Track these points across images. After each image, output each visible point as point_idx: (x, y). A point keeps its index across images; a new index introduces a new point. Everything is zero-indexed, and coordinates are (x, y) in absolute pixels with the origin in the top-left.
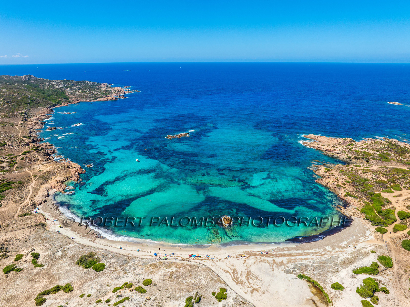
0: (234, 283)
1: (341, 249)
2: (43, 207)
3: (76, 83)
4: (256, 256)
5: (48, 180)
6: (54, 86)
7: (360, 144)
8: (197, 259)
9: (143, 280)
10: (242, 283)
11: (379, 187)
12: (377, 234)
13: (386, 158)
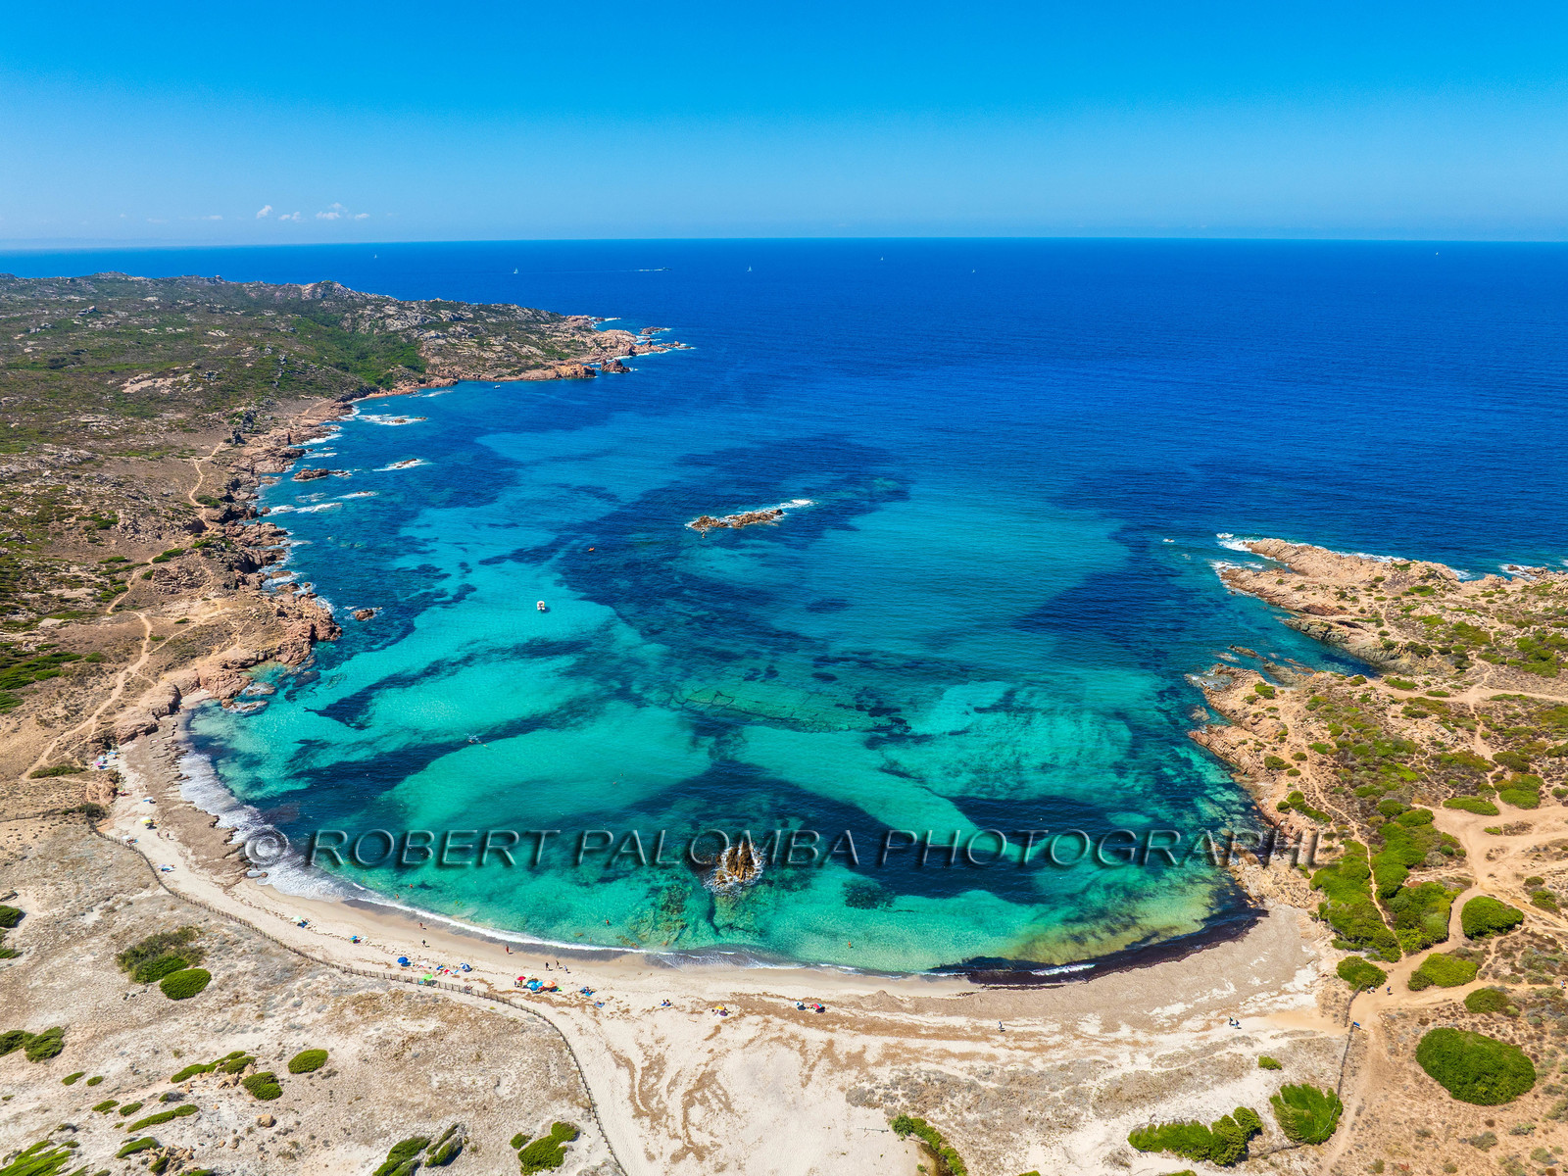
0: (631, 1111)
1: (1140, 1036)
2: (135, 749)
3: (473, 312)
4: (770, 1017)
5: (193, 657)
6: (388, 321)
7: (1473, 588)
8: (541, 1000)
9: (300, 1049)
10: (657, 1117)
11: (1446, 782)
12: (1333, 989)
13: (1544, 659)
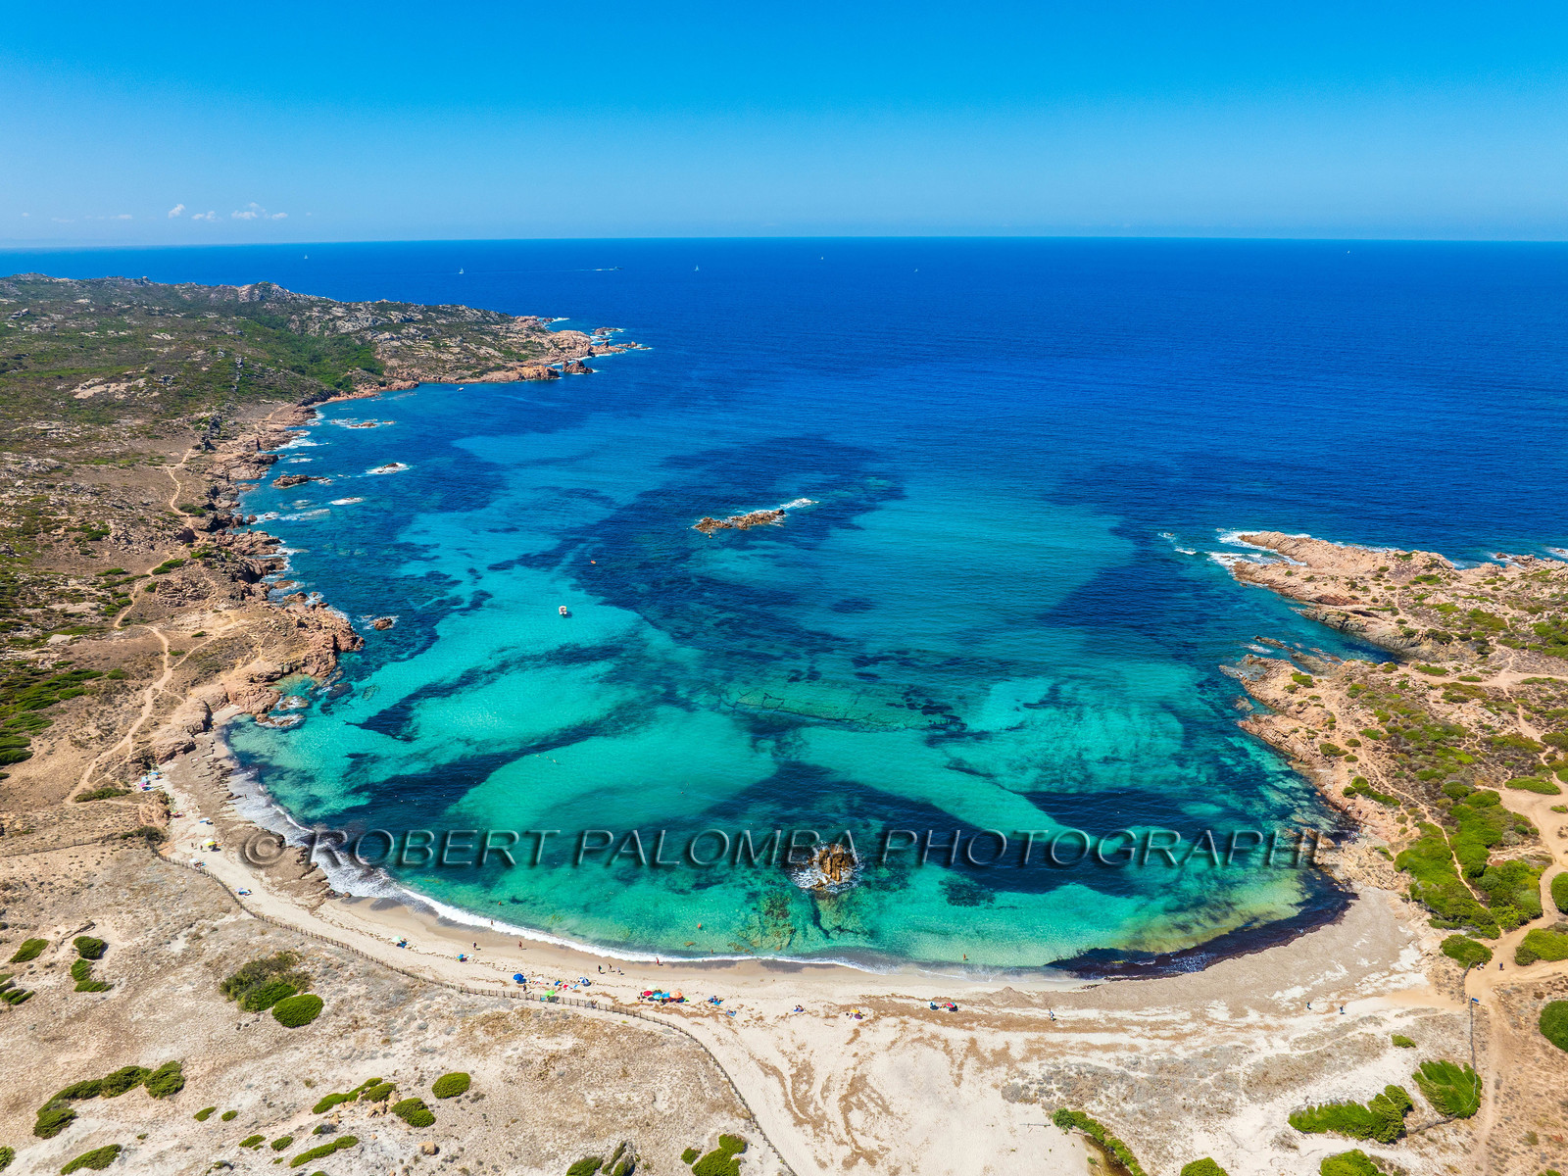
0: (789, 1119)
1: (1269, 1020)
2: (177, 768)
3: (421, 312)
4: (906, 1018)
5: (217, 671)
6: (339, 323)
7: (1472, 577)
8: (671, 1011)
9: (439, 1073)
10: (818, 1123)
11: (1502, 763)
12: (1443, 967)
13: (1564, 644)
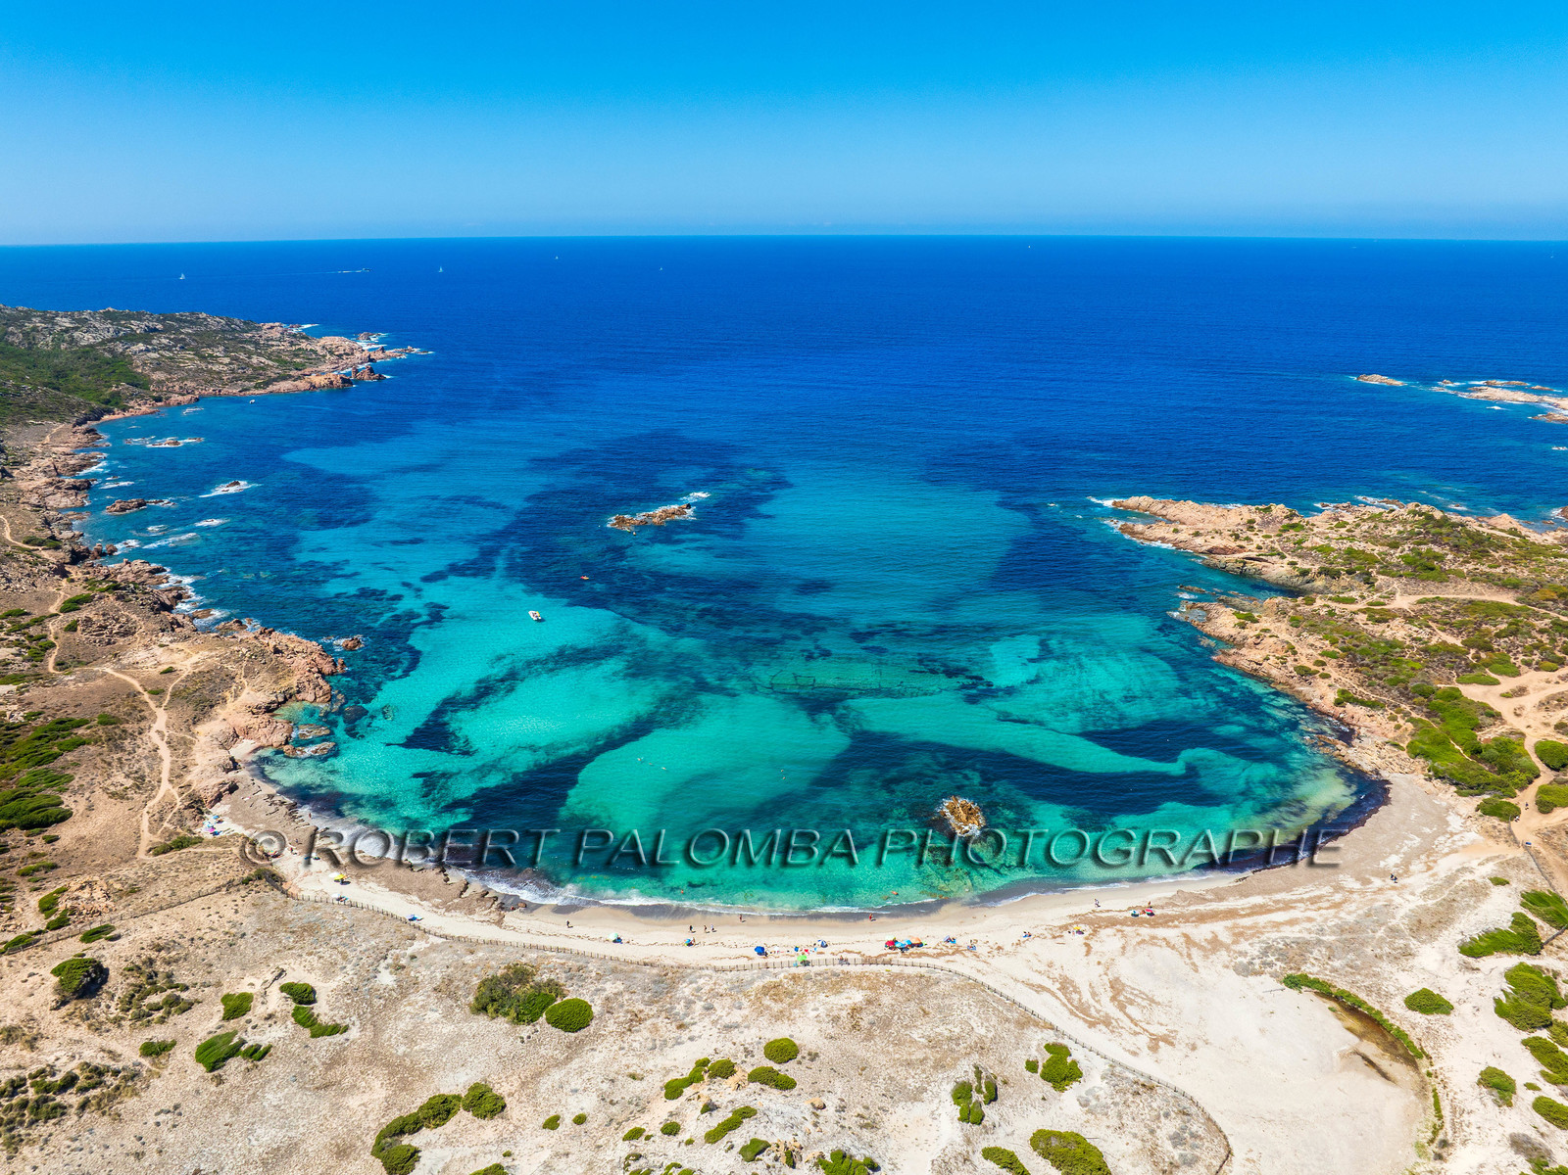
0: (1082, 1024)
2: (232, 809)
3: (158, 321)
4: (1118, 927)
5: (212, 706)
6: (76, 334)
7: (1321, 523)
8: (920, 955)
9: (759, 1043)
10: (1107, 1022)
11: (1444, 666)
12: (1488, 824)
13: (1432, 569)
